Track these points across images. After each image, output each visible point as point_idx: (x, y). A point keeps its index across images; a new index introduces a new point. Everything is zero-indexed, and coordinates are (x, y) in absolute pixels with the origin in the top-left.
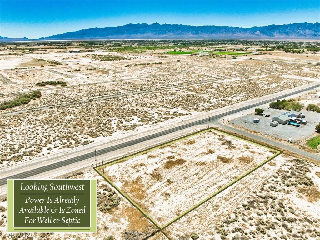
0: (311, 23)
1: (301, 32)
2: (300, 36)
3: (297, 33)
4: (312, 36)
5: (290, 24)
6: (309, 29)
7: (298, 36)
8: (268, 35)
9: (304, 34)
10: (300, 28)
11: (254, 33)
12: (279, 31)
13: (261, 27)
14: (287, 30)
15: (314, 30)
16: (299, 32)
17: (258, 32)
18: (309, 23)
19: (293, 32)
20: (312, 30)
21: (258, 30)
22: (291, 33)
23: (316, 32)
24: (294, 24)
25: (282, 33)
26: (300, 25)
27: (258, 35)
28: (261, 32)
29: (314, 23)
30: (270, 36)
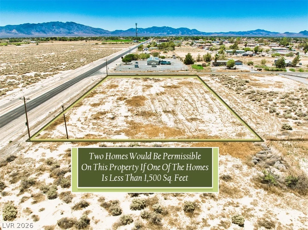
0: (63, 22)
1: (57, 30)
2: (57, 34)
3: (53, 31)
4: (67, 34)
5: (44, 23)
6: (63, 28)
7: (55, 34)
8: (26, 34)
9: (60, 32)
10: (55, 27)
11: (10, 32)
12: (36, 30)
13: (15, 25)
14: (43, 28)
15: (68, 29)
16: (54, 30)
17: (14, 31)
18: (61, 23)
19: (50, 31)
20: (65, 28)
21: (14, 28)
22: (48, 31)
23: (69, 30)
24: (48, 23)
25: (39, 32)
26: (54, 24)
27: (16, 34)
28: (18, 31)
29: (65, 22)
30: (29, 34)
